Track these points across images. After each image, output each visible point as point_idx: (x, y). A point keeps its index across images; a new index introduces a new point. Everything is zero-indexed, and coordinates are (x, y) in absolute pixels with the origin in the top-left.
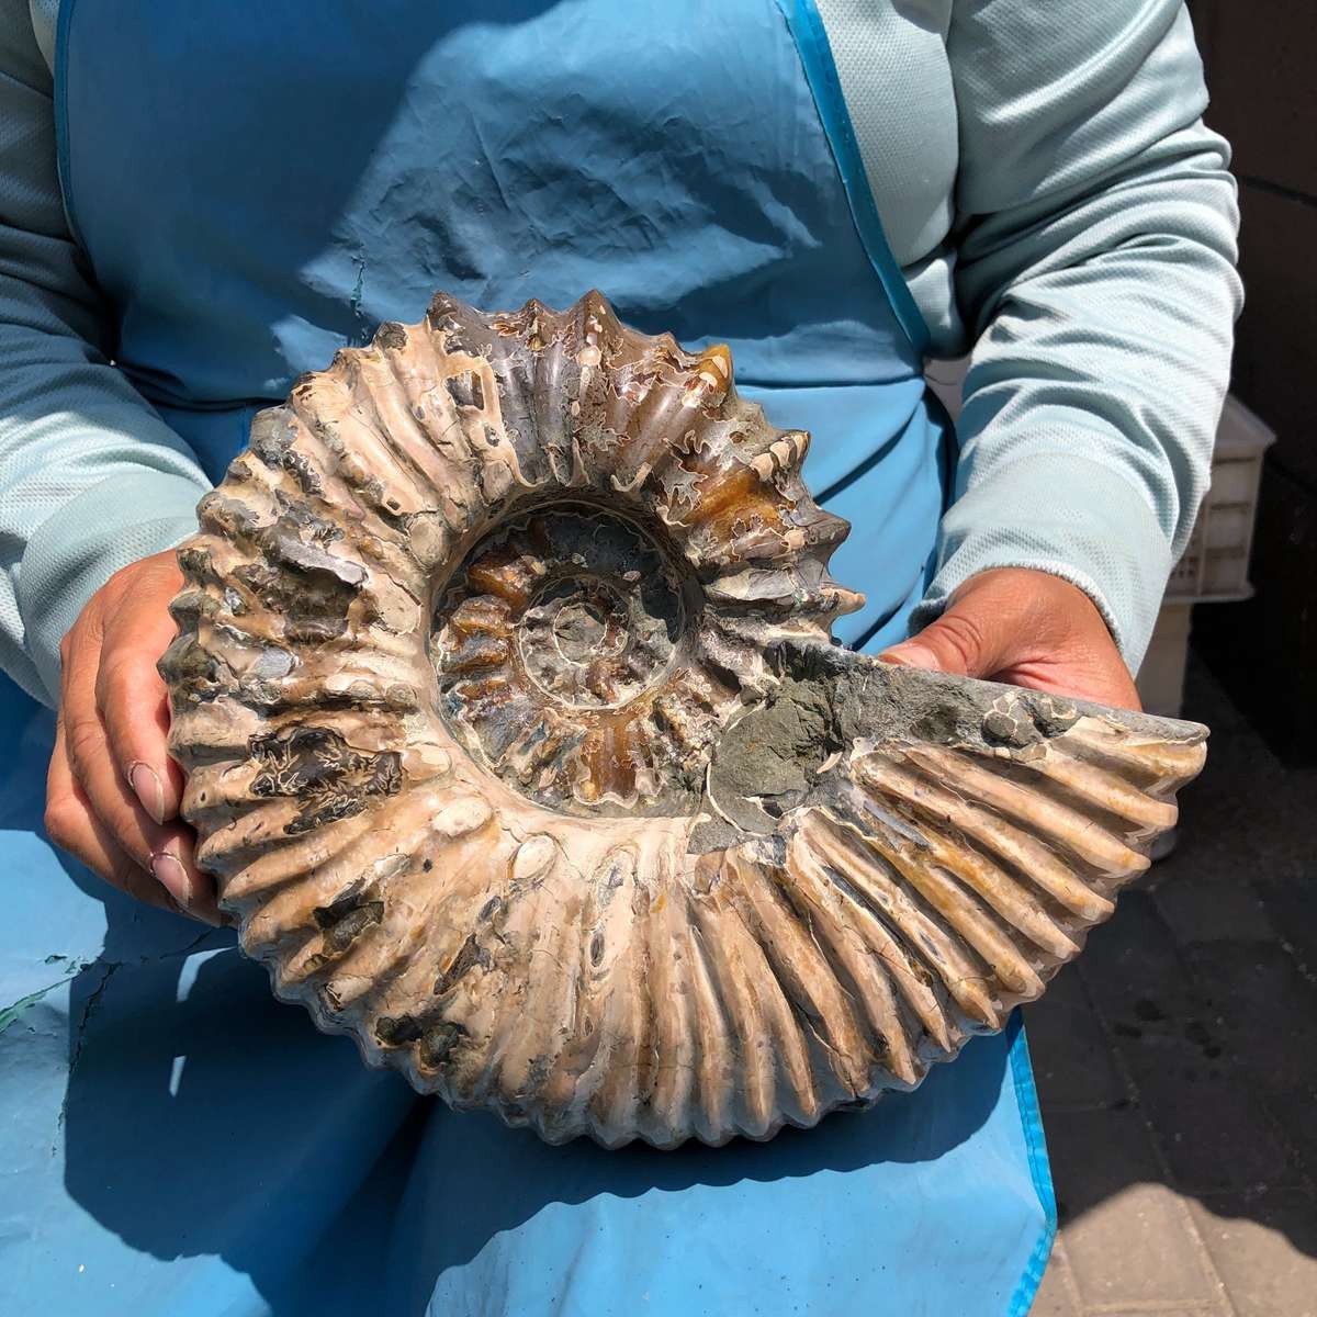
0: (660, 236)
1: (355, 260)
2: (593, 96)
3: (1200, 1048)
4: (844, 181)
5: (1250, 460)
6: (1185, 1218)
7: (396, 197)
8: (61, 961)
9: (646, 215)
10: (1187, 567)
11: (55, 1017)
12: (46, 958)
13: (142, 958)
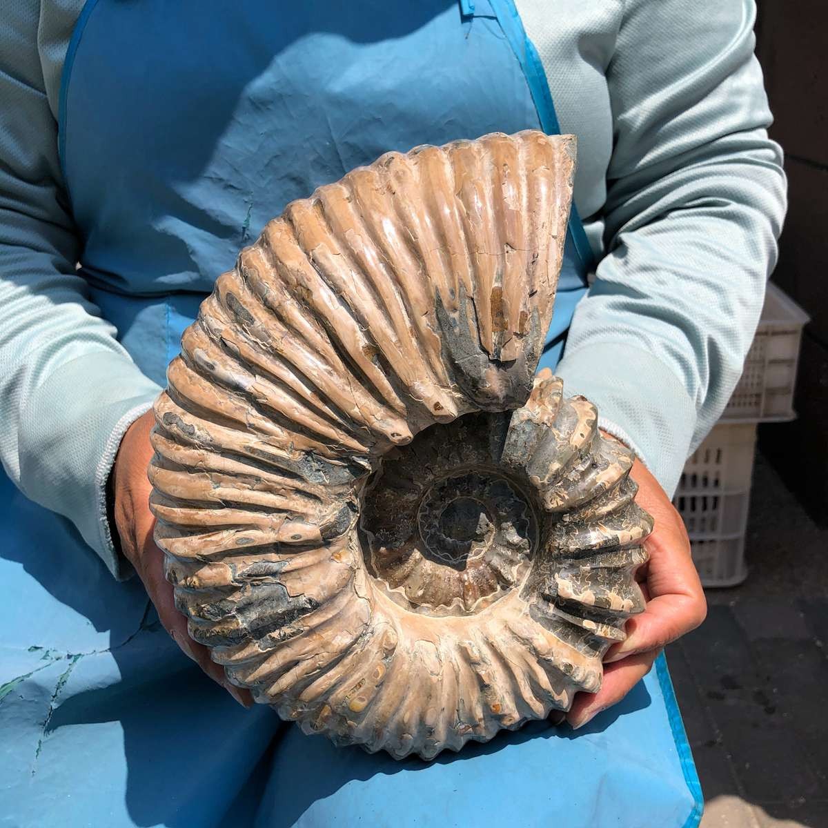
1: (246, 202)
2: (401, 103)
3: (762, 707)
5: (794, 332)
6: (752, 818)
7: (275, 163)
8: (39, 651)
10: (754, 400)
11: (38, 689)
12: (29, 648)
13: (95, 651)
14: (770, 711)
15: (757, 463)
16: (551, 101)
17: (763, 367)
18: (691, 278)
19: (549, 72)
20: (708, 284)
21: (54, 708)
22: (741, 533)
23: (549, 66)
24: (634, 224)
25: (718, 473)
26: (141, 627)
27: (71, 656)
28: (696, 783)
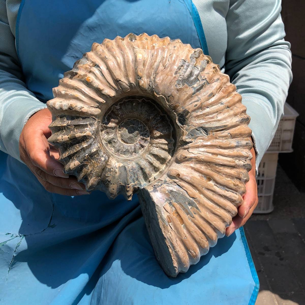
3: (279, 258)
5: (292, 120)
6: (274, 299)
10: (278, 144)
11: (9, 248)
12: (6, 234)
13: (30, 234)
14: (281, 259)
15: (278, 168)
16: (202, 26)
17: (281, 132)
21: (14, 256)
22: (272, 194)
25: (263, 171)
26: (48, 226)
27: (21, 236)
28: (257, 277)
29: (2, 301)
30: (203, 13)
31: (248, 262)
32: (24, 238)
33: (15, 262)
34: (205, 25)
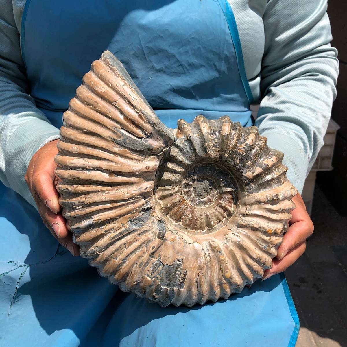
0: (188, 70)
2: (172, 30)
3: (316, 291)
4: (237, 57)
5: (333, 133)
6: (311, 337)
8: (12, 263)
9: (184, 64)
11: (11, 279)
12: (8, 262)
13: (36, 263)
14: (320, 292)
15: (316, 188)
18: (303, 106)
19: (236, 16)
20: (310, 109)
21: (18, 288)
23: (235, 13)
24: (277, 83)
26: (56, 253)
27: (26, 265)
28: (297, 316)
29: (3, 339)
30: (237, 12)
31: (287, 300)
32: (29, 268)
33: (19, 294)
34: (239, 26)
